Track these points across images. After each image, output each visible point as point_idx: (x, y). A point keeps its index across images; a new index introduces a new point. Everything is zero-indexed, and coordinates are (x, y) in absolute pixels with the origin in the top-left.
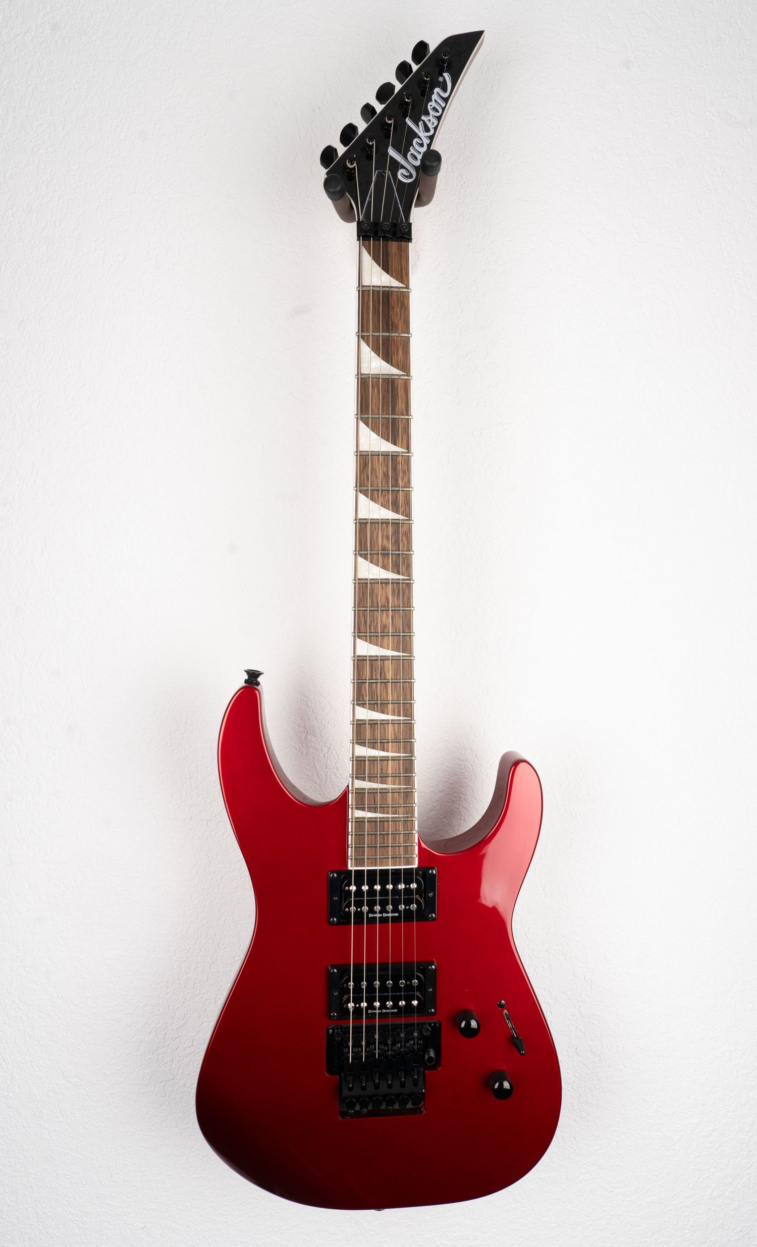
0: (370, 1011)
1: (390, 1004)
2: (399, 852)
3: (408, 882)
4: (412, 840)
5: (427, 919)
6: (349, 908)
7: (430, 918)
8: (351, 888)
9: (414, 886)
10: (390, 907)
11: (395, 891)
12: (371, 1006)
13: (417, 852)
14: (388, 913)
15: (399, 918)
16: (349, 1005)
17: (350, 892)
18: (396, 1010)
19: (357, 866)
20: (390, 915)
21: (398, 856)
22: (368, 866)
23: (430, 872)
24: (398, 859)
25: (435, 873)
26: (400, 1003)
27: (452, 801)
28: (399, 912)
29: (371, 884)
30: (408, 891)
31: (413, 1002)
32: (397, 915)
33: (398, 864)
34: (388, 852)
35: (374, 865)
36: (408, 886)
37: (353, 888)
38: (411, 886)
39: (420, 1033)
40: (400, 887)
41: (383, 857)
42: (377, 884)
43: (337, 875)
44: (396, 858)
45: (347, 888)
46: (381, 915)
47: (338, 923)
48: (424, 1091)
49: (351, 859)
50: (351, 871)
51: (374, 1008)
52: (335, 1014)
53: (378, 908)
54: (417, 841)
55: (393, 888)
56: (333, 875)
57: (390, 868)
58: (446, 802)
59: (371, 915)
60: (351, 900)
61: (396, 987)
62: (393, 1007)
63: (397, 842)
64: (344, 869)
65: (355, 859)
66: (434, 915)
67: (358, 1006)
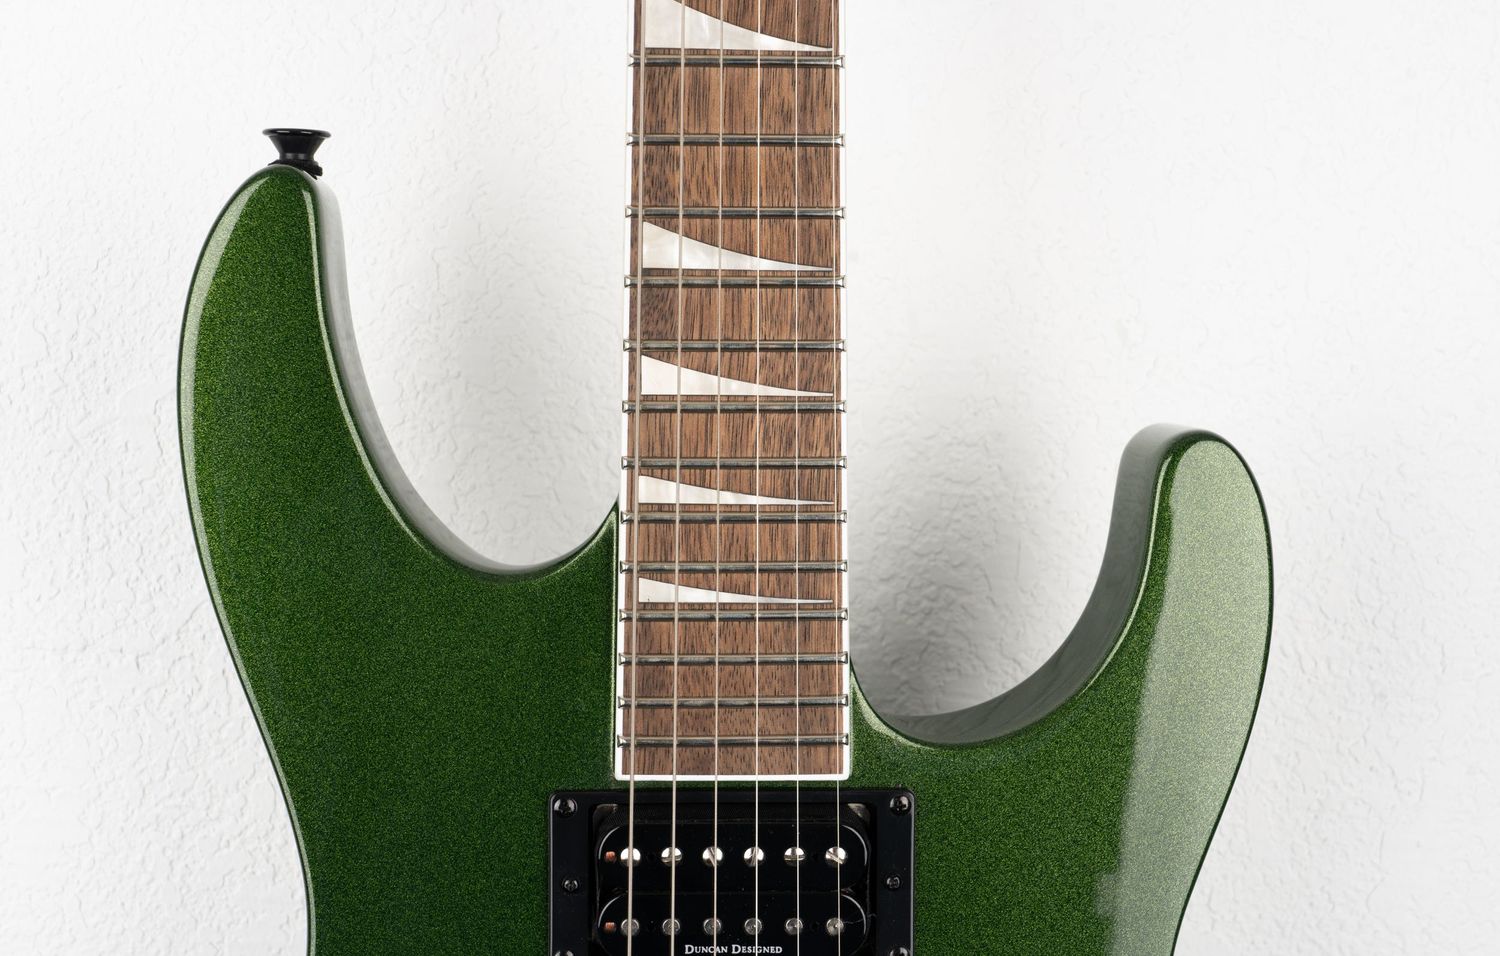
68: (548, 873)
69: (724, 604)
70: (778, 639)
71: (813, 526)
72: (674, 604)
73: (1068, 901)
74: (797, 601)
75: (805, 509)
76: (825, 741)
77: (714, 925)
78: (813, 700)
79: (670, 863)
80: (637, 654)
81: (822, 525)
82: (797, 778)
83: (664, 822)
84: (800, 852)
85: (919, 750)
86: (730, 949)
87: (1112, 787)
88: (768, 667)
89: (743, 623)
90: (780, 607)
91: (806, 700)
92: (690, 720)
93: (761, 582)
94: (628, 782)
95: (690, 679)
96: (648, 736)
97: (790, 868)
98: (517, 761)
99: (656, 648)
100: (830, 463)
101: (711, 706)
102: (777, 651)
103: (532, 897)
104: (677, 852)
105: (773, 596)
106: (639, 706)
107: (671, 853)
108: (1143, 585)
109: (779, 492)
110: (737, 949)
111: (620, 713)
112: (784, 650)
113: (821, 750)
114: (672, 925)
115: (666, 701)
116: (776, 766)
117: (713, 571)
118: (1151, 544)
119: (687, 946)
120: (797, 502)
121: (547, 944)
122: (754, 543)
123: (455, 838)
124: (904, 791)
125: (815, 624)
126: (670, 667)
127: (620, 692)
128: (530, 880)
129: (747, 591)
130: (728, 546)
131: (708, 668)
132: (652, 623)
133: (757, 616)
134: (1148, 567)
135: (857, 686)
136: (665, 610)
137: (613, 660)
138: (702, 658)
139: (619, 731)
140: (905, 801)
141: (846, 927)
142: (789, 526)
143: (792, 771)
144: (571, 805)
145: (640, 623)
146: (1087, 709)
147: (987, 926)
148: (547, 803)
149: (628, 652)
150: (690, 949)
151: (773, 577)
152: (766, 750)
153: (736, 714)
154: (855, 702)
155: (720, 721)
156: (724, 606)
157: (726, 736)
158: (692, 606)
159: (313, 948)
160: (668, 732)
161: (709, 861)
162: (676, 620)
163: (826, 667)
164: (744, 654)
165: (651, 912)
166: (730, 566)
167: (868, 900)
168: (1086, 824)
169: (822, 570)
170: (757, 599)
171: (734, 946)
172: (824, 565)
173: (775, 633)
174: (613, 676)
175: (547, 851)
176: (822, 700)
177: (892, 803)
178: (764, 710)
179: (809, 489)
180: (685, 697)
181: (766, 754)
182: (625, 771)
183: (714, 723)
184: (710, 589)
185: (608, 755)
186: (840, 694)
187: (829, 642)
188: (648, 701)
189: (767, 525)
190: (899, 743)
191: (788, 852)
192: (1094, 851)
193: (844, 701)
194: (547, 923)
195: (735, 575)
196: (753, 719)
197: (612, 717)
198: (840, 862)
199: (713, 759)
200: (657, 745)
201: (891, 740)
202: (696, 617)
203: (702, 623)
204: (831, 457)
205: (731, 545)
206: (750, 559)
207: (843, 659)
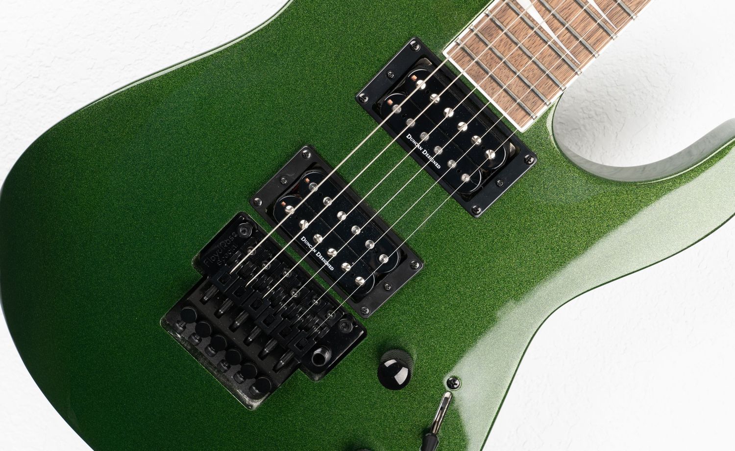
68: (386, 63)
69: (542, 28)
70: (547, 59)
71: (601, 30)
72: (524, 10)
73: (552, 249)
74: (568, 52)
75: (605, 21)
76: (527, 111)
77: (425, 137)
78: (538, 92)
79: (432, 100)
80: (494, 15)
81: (604, 33)
82: (505, 114)
83: (444, 84)
84: (480, 140)
85: (554, 148)
86: (423, 150)
87: (607, 226)
88: (534, 65)
89: (541, 41)
90: (560, 48)
91: (536, 90)
92: (488, 58)
93: (563, 32)
94: (445, 58)
95: (503, 43)
96: (469, 48)
97: (470, 143)
98: (414, 13)
99: (502, 20)
100: (630, 13)
101: (501, 59)
102: (543, 63)
103: (373, 66)
104: (438, 99)
105: (562, 41)
106: (476, 35)
107: (436, 97)
108: (692, 168)
109: (602, 6)
110: (425, 152)
111: (467, 30)
112: (545, 65)
113: (523, 113)
114: (411, 123)
115: (487, 42)
116: (502, 103)
117: (550, 11)
118: (711, 156)
119: (409, 135)
120: (604, 16)
121: (362, 88)
122: (574, 16)
123: (367, 19)
124: (534, 156)
125: (566, 66)
126: (500, 31)
127: (475, 23)
128: (378, 60)
129: (554, 31)
130: (564, 8)
131: (513, 45)
132: (510, 9)
133: (549, 43)
134: (701, 163)
135: (556, 104)
136: (519, 9)
137: (482, 10)
138: (515, 39)
139: (461, 37)
140: (532, 160)
141: (470, 182)
142: (593, 22)
143: (505, 110)
144: (418, 47)
145: (506, 5)
146: (627, 191)
147: (516, 230)
148: (410, 39)
149: (491, 12)
150: (409, 137)
151: (569, 35)
152: (504, 94)
153: (507, 71)
154: (550, 109)
155: (499, 68)
156: (540, 28)
157: (496, 75)
158: (530, 17)
159: (283, 10)
160: (477, 54)
161: (446, 113)
162: (519, 17)
163: (554, 85)
164: (531, 52)
165: (409, 111)
166: (558, 16)
167: (486, 180)
168: (585, 229)
169: (588, 50)
170: (554, 37)
171: (425, 150)
172: (590, 48)
173: (549, 55)
174: (476, 16)
175: (394, 55)
176: (541, 95)
177: (527, 156)
178: (518, 79)
179: (613, 16)
180: (495, 47)
181: (503, 96)
182: (449, 53)
183: (496, 66)
184: (542, 17)
185: (447, 43)
186: (549, 100)
187: (564, 78)
188: (481, 36)
189: (585, 14)
190: (550, 139)
191: (476, 137)
192: (578, 241)
193: (548, 104)
194: (369, 81)
195: (556, 21)
196: (510, 78)
197: (462, 31)
198: (490, 158)
199: (483, 79)
200: (469, 55)
201: (548, 134)
202: (527, 23)
203: (527, 27)
204: (633, 11)
205: (565, 8)
206: (567, 20)
207: (563, 88)
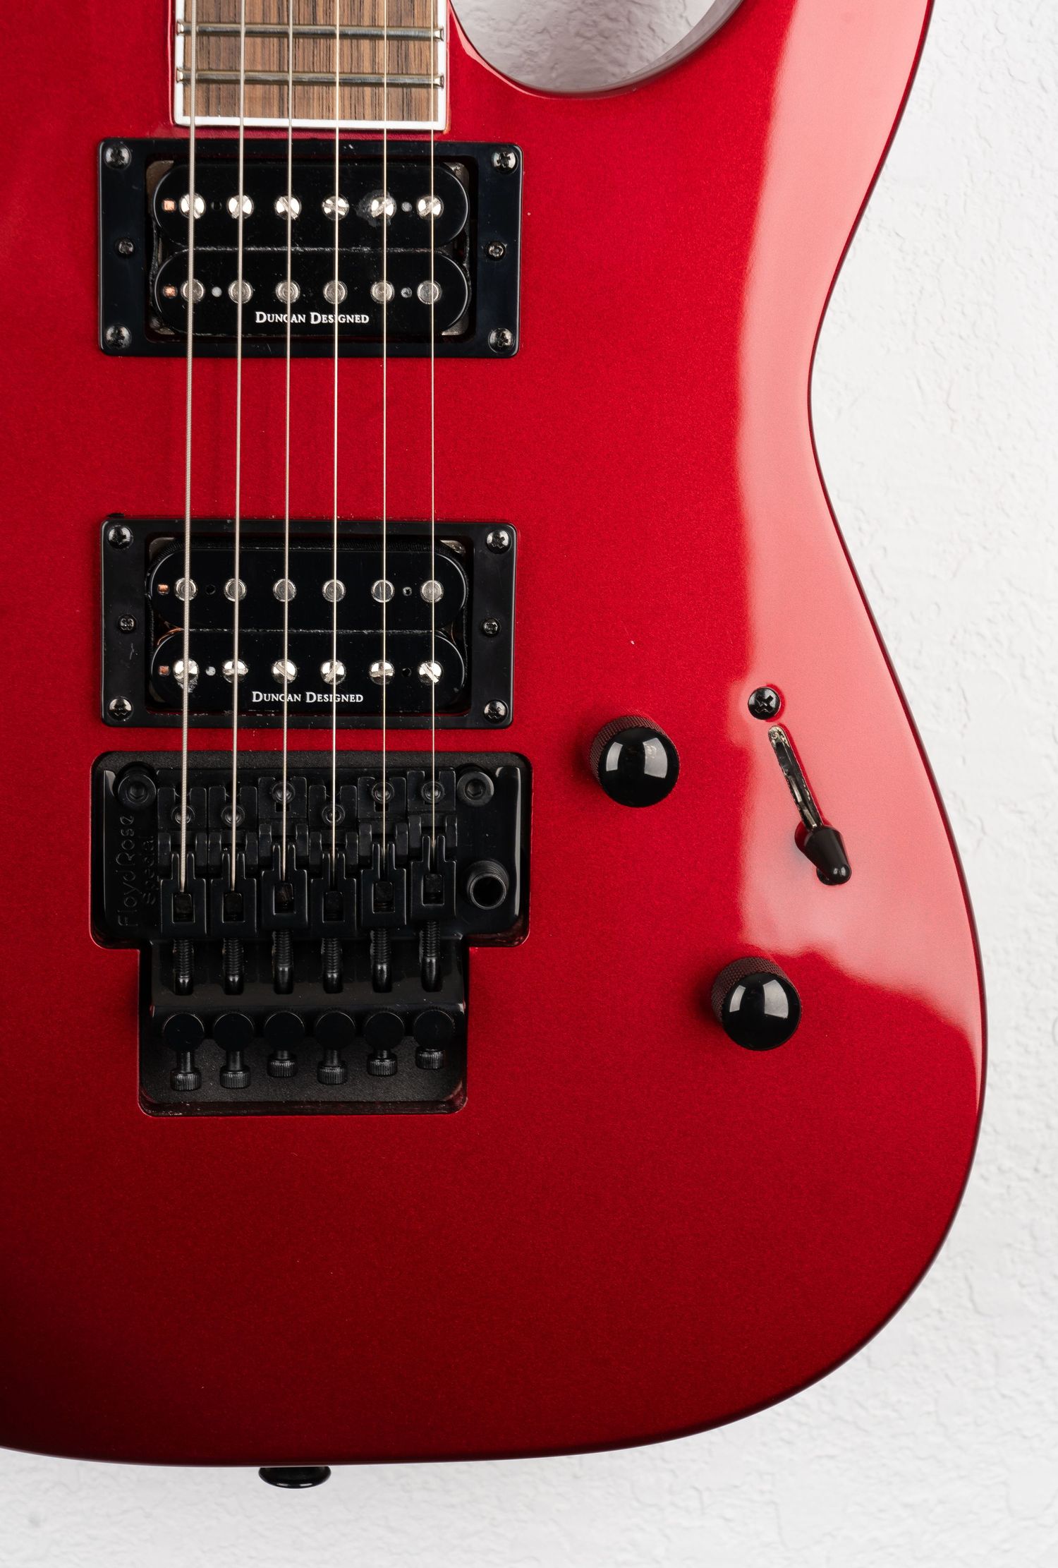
0: (258, 696)
1: (333, 670)
2: (373, 62)
3: (406, 190)
4: (425, 16)
5: (484, 352)
6: (178, 286)
7: (495, 346)
8: (185, 205)
9: (430, 207)
10: (336, 291)
11: (356, 224)
12: (260, 677)
13: (442, 66)
14: (328, 309)
15: (371, 332)
16: (179, 667)
17: (179, 218)
18: (359, 698)
19: (208, 113)
20: (336, 319)
21: (372, 78)
22: (251, 114)
23: (496, 157)
24: (368, 90)
25: (512, 163)
26: (375, 668)
27: (601, 34)
28: (372, 307)
29: (264, 195)
30: (408, 225)
31: (423, 670)
32: (364, 319)
33: (368, 111)
34: (329, 59)
35: (276, 112)
36: (406, 207)
37: (193, 205)
38: (421, 205)
39: (450, 793)
40: (375, 207)
41: (311, 75)
42: (285, 194)
43: (133, 155)
44: (364, 84)
45: (169, 205)
46: (302, 318)
47: (136, 350)
48: (462, 1007)
49: (186, 81)
50: (187, 128)
51: (274, 685)
52: (128, 707)
53: (288, 291)
54: (442, 21)
55: (351, 211)
56: (117, 155)
57: (337, 123)
58: (578, 34)
59: (261, 317)
60: (187, 255)
61: (357, 603)
62: (346, 686)
63: (367, 20)
64: (160, 133)
65: (199, 81)
66: (508, 335)
67: (211, 671)
